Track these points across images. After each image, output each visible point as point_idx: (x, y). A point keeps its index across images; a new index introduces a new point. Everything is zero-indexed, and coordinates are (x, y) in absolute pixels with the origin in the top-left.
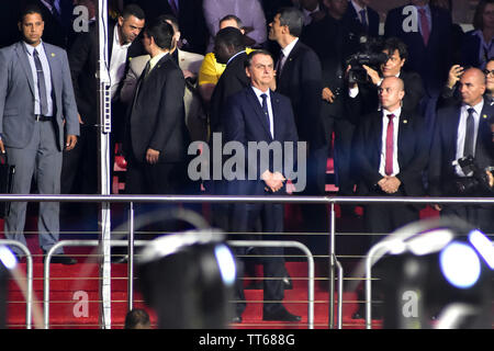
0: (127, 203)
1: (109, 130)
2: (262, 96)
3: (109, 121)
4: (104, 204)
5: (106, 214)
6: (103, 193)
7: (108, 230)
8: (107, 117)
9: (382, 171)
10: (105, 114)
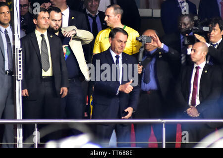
0: (33, 125)
1: (21, 79)
2: (116, 57)
3: (21, 72)
4: (18, 126)
5: (20, 132)
6: (18, 118)
7: (21, 141)
8: (20, 70)
9: (190, 103)
10: (19, 68)
